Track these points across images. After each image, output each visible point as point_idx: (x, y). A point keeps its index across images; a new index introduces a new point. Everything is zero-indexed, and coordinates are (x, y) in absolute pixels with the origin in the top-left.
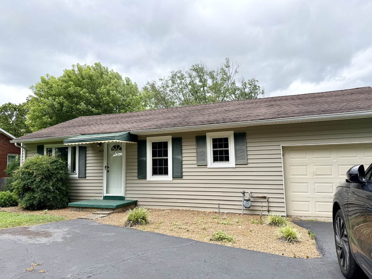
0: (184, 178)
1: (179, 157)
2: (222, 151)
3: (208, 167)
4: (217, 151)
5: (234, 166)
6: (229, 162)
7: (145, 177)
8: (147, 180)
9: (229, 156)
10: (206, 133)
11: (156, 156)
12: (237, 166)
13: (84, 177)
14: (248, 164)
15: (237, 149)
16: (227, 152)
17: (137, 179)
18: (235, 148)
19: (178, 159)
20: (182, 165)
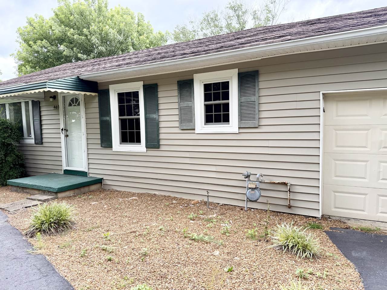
0: (162, 148)
1: (154, 116)
2: (219, 105)
3: (197, 131)
4: (211, 105)
5: (236, 130)
6: (229, 124)
7: (110, 146)
8: (113, 150)
9: (229, 114)
10: (194, 75)
11: (124, 115)
12: (242, 131)
13: (40, 143)
14: (260, 126)
15: (242, 101)
16: (226, 107)
17: (100, 148)
18: (239, 100)
19: (154, 119)
20: (158, 128)
